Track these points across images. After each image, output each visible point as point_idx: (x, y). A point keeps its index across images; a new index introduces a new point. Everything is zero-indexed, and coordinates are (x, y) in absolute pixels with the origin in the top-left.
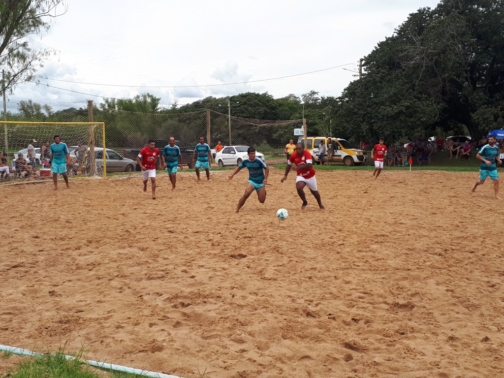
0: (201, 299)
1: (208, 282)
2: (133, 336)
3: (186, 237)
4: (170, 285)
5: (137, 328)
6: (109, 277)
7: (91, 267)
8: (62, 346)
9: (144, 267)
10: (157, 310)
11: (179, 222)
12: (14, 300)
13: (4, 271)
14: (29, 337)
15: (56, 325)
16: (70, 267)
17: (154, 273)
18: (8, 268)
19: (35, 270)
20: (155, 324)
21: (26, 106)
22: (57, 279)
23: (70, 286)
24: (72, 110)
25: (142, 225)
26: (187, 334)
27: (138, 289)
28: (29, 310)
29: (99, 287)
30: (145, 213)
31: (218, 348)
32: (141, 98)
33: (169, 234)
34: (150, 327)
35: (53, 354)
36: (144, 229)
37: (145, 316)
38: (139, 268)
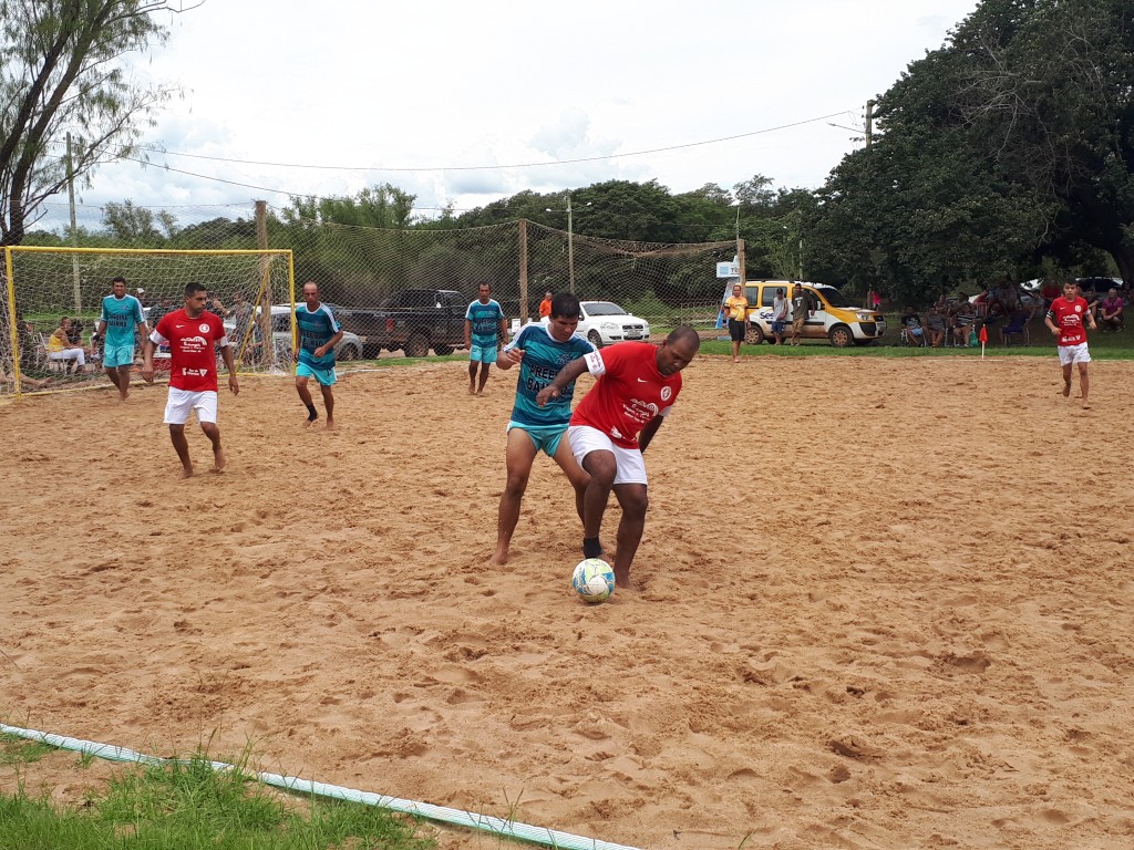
0: (508, 641)
1: (525, 606)
2: (360, 722)
3: (474, 506)
4: (439, 611)
5: (367, 705)
6: (305, 593)
7: (266, 571)
8: (205, 741)
9: (383, 570)
10: (411, 665)
11: (458, 472)
12: (98, 642)
13: (76, 579)
14: (132, 722)
15: (191, 695)
16: (220, 570)
17: (405, 583)
18: (85, 571)
19: (142, 575)
20: (407, 696)
21: (119, 214)
22: (192, 597)
23: (219, 612)
24: (220, 222)
25: (377, 479)
26: (478, 719)
27: (370, 619)
28: (130, 663)
29: (284, 614)
30: (383, 452)
31: (546, 749)
32: (374, 196)
33: (436, 499)
34: (397, 702)
35: (185, 759)
36: (381, 488)
37: (386, 677)
38: (371, 572)
